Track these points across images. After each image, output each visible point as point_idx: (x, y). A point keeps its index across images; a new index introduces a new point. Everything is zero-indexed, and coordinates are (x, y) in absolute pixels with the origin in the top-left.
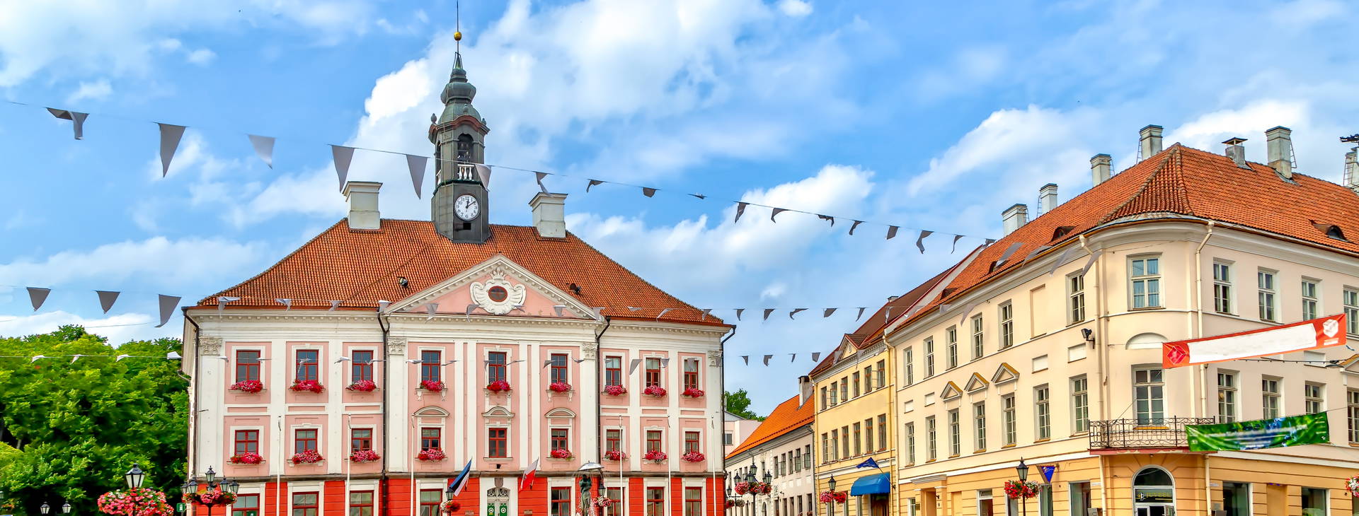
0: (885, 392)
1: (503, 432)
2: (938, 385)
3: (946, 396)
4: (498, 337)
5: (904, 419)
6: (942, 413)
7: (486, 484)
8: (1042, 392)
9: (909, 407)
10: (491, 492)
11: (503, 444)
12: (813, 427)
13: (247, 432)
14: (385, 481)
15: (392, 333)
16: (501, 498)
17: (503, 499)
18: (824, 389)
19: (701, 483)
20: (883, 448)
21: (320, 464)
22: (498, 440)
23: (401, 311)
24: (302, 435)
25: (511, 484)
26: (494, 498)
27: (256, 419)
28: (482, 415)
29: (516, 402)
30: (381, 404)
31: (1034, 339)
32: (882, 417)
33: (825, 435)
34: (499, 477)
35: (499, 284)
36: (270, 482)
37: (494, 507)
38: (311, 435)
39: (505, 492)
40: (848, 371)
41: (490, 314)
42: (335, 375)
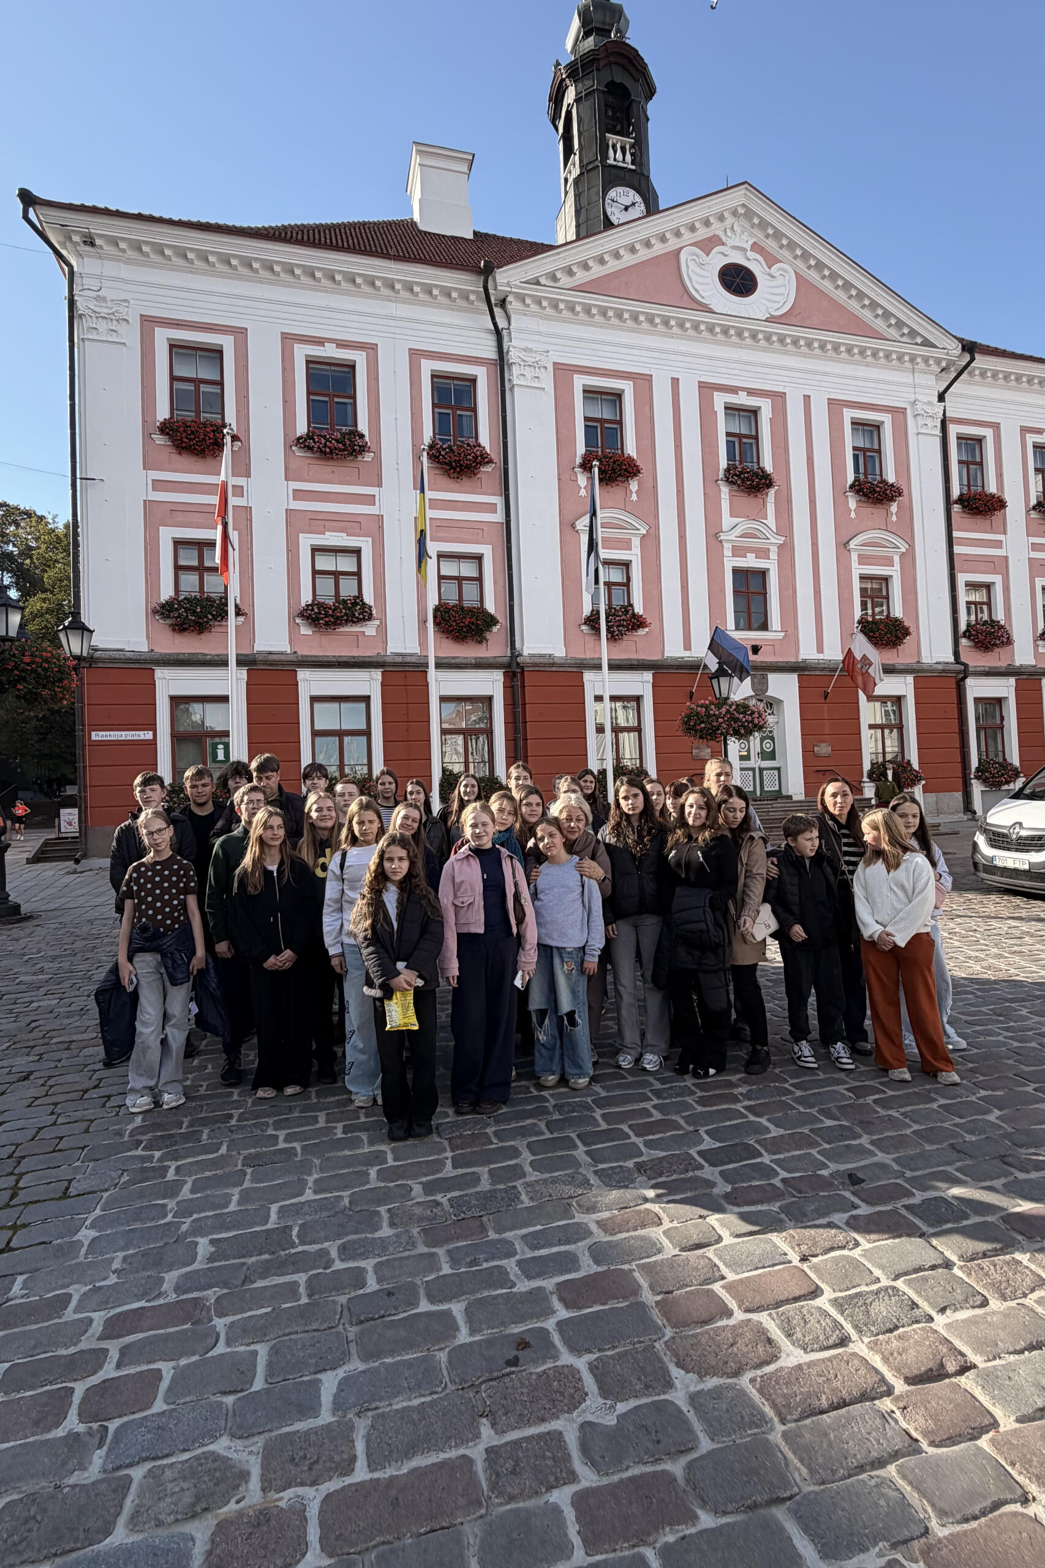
1: (760, 577)
4: (743, 376)
11: (762, 605)
13: (199, 546)
14: (517, 676)
15: (514, 341)
21: (370, 629)
24: (325, 563)
25: (786, 689)
28: (715, 538)
29: (785, 514)
30: (498, 501)
34: (758, 672)
35: (737, 259)
36: (255, 669)
38: (346, 564)
39: (769, 706)
41: (733, 317)
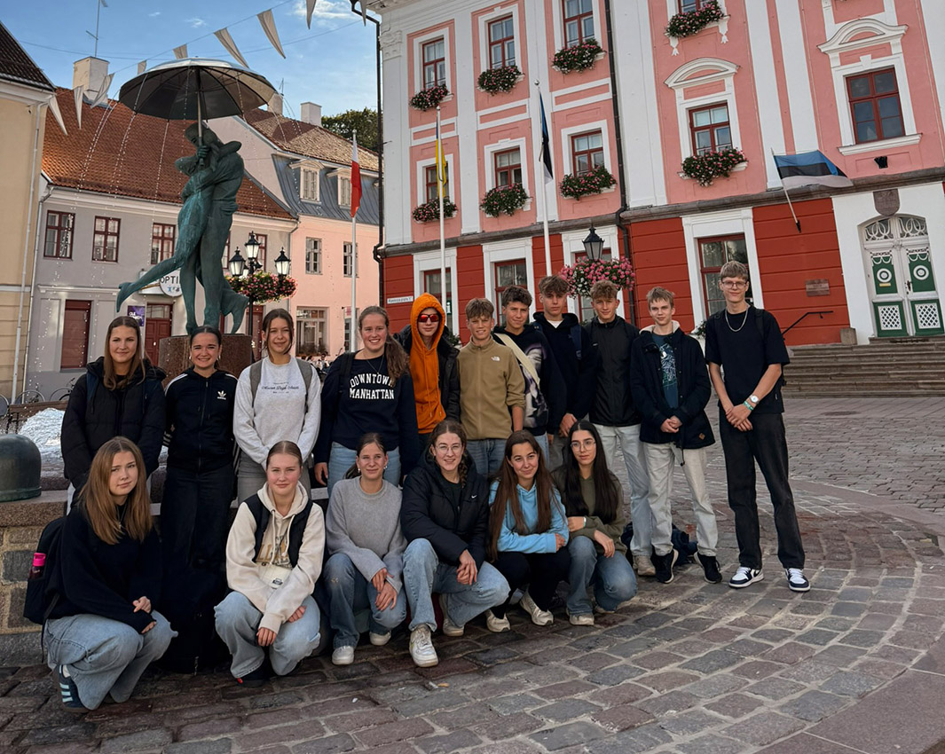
16: (906, 241)
26: (889, 243)
34: (885, 188)
37: (891, 267)
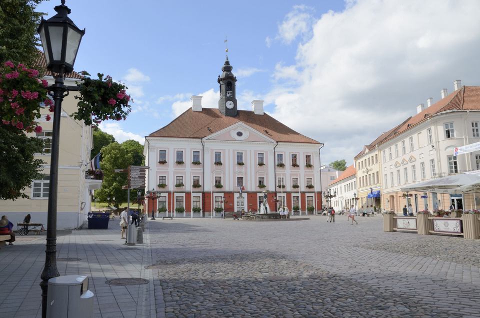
0: (378, 164)
1: (242, 178)
2: (393, 162)
3: (396, 165)
4: (240, 148)
5: (384, 173)
6: (395, 170)
7: (236, 195)
8: (423, 164)
9: (385, 169)
10: (238, 198)
11: (242, 182)
12: (356, 175)
13: (162, 176)
14: (204, 194)
15: (205, 146)
17: (242, 200)
18: (359, 163)
19: (313, 195)
20: (378, 182)
21: (184, 187)
22: (240, 180)
23: (208, 139)
24: (178, 178)
25: (245, 195)
27: (165, 173)
28: (234, 172)
29: (246, 168)
30: (202, 169)
31: (419, 148)
32: (377, 172)
33: (360, 178)
35: (240, 131)
36: (169, 193)
38: (181, 178)
39: (243, 197)
40: (366, 157)
41: (238, 141)
42: (188, 159)
